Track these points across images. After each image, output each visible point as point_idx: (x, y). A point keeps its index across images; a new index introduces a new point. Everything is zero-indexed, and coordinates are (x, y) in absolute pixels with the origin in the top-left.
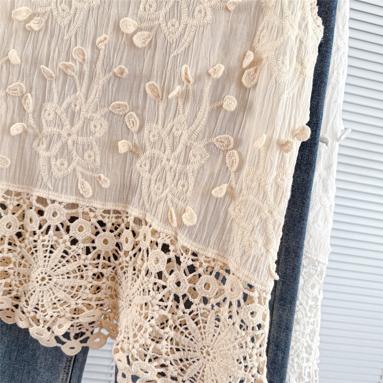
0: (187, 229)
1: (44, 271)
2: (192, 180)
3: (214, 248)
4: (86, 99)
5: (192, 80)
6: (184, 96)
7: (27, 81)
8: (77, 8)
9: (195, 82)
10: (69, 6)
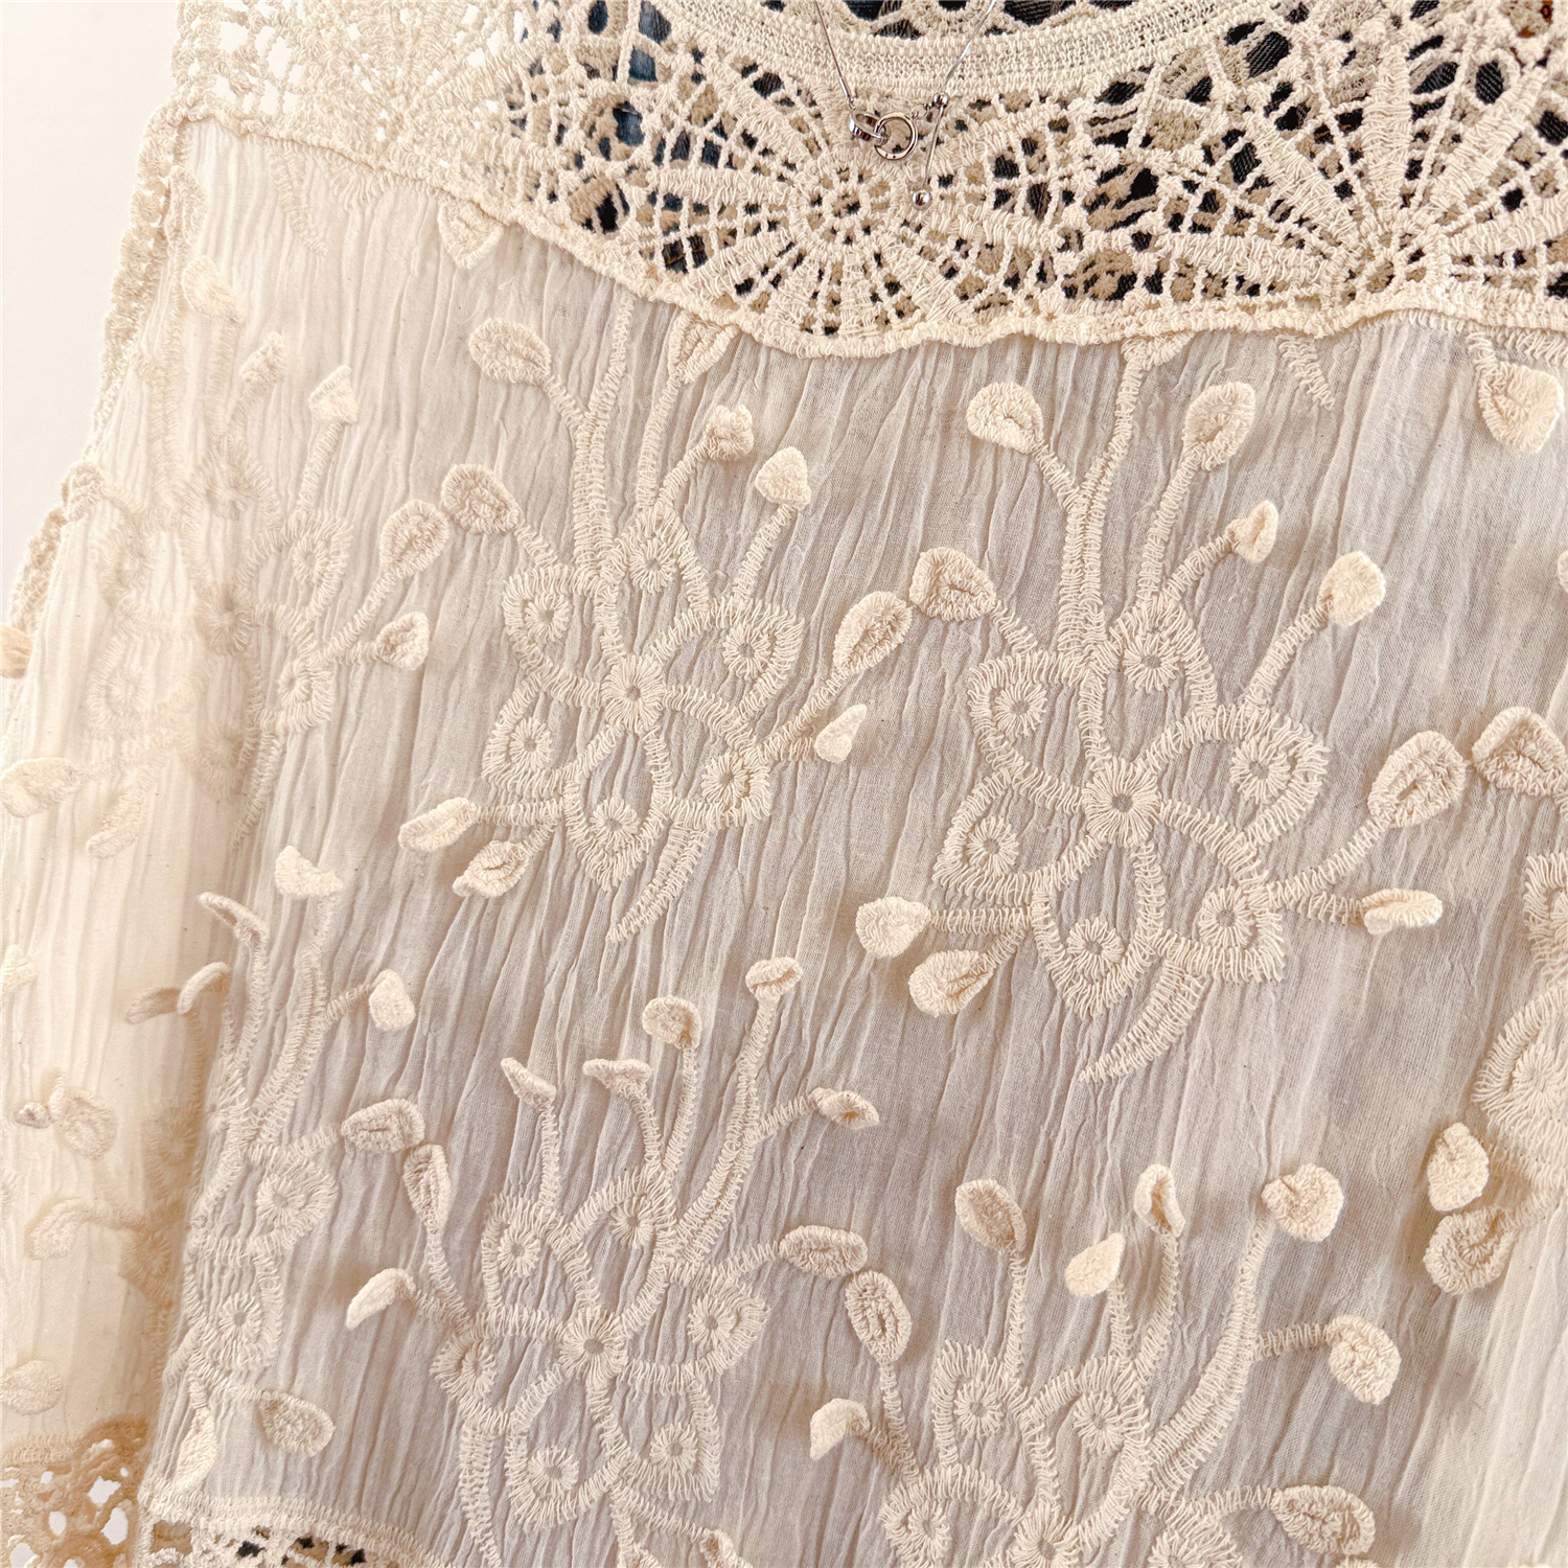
4: (684, 1199)
5: (1178, 1219)
6: (1138, 1273)
7: (432, 1090)
8: (671, 822)
9: (1195, 1230)
10: (638, 808)
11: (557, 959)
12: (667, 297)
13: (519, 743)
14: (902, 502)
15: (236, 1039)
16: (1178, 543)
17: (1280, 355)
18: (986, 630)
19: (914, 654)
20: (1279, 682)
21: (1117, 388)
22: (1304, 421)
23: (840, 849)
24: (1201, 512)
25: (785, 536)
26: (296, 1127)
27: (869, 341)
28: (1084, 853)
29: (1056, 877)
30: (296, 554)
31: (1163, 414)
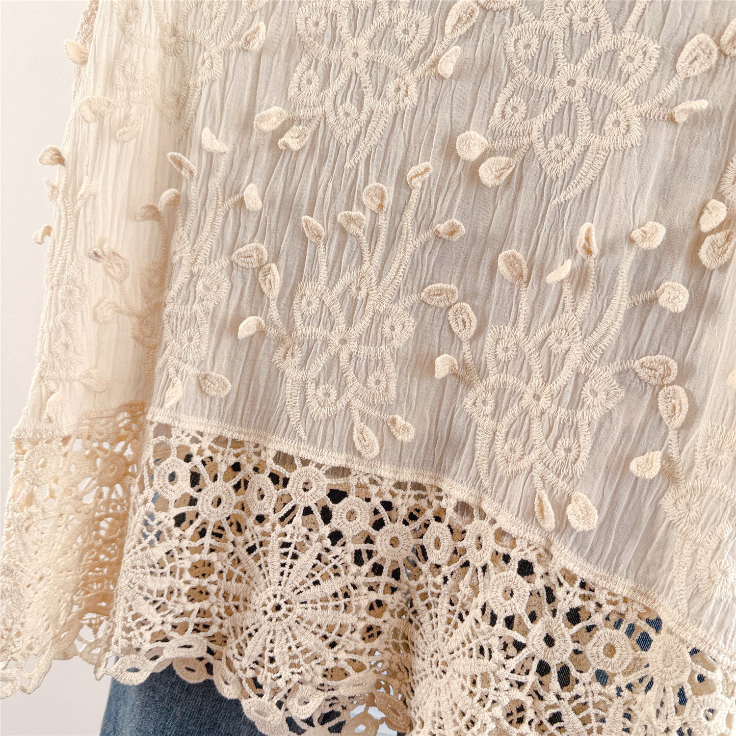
0: (574, 535)
1: (278, 594)
2: (586, 441)
3: (627, 577)
4: (380, 277)
5: (596, 250)
6: (577, 278)
7: (270, 241)
8: (373, 112)
9: (602, 254)
10: (358, 107)
11: (323, 178)
13: (304, 82)
15: (184, 220)
18: (512, 13)
19: (481, 27)
20: (639, 21)
23: (448, 117)
26: (212, 258)
28: (556, 106)
29: (542, 120)
30: (204, 6)
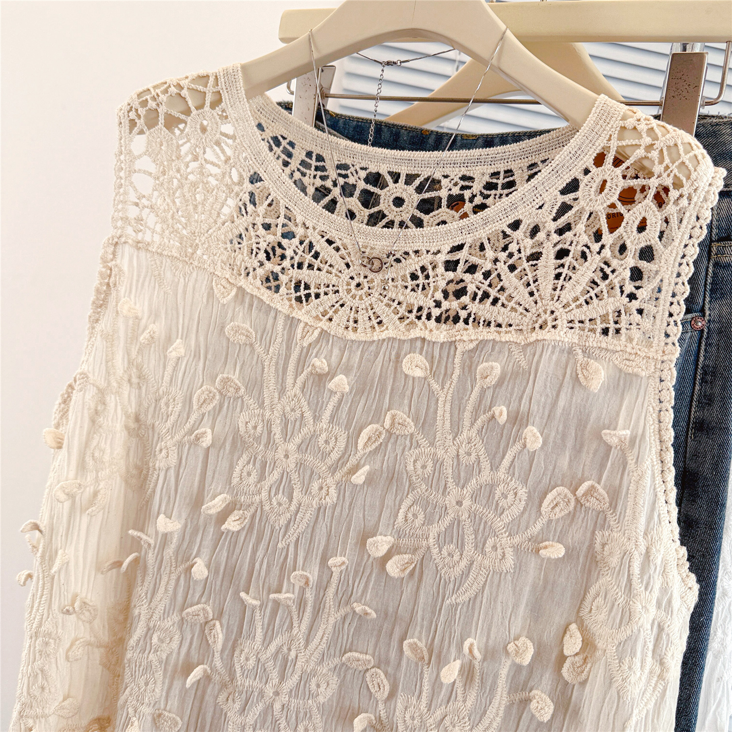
6: (466, 673)
7: (215, 600)
8: (301, 504)
10: (288, 498)
11: (260, 553)
12: (297, 317)
13: (245, 474)
14: (381, 392)
15: (143, 582)
16: (476, 413)
17: (509, 350)
18: (411, 439)
19: (387, 446)
20: (511, 465)
21: (454, 357)
22: (518, 373)
23: (361, 516)
24: (484, 402)
25: (340, 402)
26: (166, 614)
27: (368, 335)
28: (447, 521)
29: (437, 529)
30: (163, 402)
31: (470, 367)
